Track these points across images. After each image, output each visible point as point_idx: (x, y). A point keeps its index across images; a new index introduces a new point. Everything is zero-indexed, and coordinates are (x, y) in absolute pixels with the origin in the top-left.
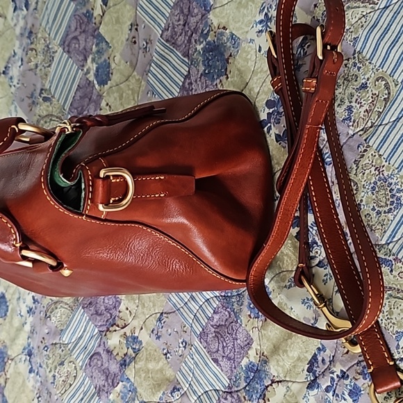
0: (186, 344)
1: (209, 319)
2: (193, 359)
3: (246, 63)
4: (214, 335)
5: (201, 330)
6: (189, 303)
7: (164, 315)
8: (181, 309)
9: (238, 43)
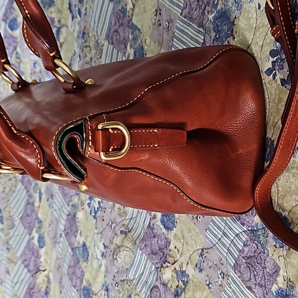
0: (224, 275)
1: (240, 251)
2: (231, 288)
3: (248, 22)
4: (245, 265)
5: (234, 262)
6: (222, 239)
7: (205, 251)
8: (217, 245)
9: (241, 6)
